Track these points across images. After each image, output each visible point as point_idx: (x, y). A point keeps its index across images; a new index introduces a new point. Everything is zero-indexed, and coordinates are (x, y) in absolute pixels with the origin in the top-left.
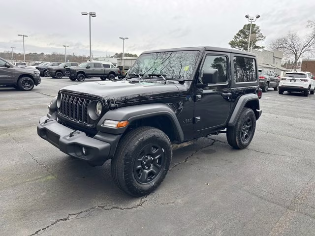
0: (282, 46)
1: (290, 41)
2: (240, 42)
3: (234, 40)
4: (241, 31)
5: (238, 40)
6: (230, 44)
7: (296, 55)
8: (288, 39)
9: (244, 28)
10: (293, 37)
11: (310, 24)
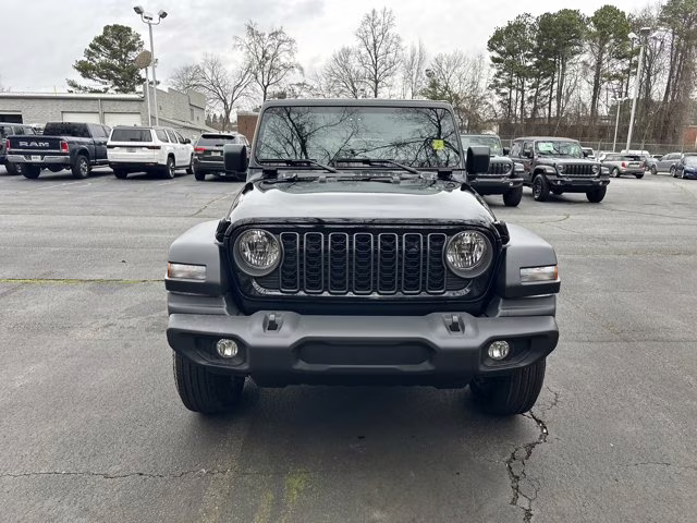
0: (194, 82)
1: (209, 74)
2: (103, 65)
3: (86, 59)
4: (99, 39)
5: (97, 61)
6: (78, 69)
7: (225, 101)
8: (207, 70)
9: (105, 33)
10: (214, 65)
11: (238, 43)
